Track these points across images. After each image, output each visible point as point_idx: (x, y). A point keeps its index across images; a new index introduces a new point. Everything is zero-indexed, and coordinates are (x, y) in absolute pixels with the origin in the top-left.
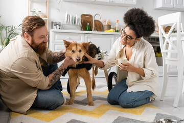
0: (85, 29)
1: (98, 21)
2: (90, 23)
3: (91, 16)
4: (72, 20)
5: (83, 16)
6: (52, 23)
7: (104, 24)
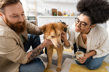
0: (54, 15)
1: (60, 12)
2: (56, 13)
3: (56, 10)
4: (48, 12)
5: (53, 9)
6: (38, 13)
7: (62, 13)
